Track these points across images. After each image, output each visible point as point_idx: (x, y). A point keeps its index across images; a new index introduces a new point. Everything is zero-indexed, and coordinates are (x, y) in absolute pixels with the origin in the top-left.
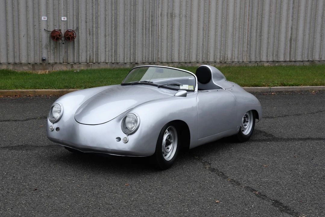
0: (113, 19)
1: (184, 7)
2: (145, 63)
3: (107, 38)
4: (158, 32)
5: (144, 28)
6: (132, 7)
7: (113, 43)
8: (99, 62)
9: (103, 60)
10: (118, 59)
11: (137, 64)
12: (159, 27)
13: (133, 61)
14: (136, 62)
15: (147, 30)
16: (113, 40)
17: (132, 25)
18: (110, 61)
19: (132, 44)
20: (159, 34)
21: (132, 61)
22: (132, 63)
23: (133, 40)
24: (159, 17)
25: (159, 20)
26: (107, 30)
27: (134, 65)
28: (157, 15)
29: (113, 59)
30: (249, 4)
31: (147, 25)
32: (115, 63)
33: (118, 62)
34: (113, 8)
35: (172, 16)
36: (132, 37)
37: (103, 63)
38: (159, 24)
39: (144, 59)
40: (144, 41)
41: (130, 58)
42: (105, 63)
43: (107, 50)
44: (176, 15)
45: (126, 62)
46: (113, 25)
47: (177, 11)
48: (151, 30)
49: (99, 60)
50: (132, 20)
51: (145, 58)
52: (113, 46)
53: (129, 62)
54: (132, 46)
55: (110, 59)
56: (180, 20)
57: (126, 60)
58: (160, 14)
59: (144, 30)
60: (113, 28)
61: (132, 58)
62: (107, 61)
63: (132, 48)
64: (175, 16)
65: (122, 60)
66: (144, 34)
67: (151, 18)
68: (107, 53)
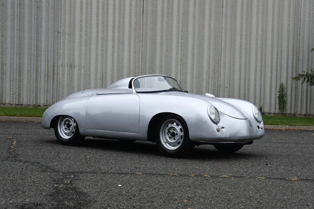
0: (18, 67)
1: (83, 60)
2: (47, 105)
3: (12, 82)
4: (59, 79)
5: (46, 76)
6: (35, 57)
7: (17, 87)
8: (3, 103)
9: (8, 101)
10: (21, 101)
11: (39, 106)
12: (60, 75)
13: (36, 103)
14: (39, 104)
15: (49, 77)
16: (17, 85)
17: (35, 72)
18: (14, 103)
19: (34, 89)
20: (60, 82)
21: (34, 104)
22: (34, 105)
23: (36, 85)
24: (60, 67)
25: (60, 70)
26: (12, 76)
27: (36, 107)
28: (59, 65)
29: (17, 101)
30: (142, 60)
31: (49, 74)
32: (19, 104)
33: (21, 104)
34: (18, 58)
35: (72, 66)
36: (35, 83)
37: (8, 104)
38: (60, 73)
39: (45, 102)
40: (46, 87)
41: (33, 101)
42: (10, 104)
43: (11, 93)
44: (76, 66)
45: (29, 104)
46: (18, 72)
47: (76, 63)
48: (52, 77)
49: (4, 101)
50: (35, 69)
51: (47, 101)
52: (17, 90)
53: (32, 104)
54: (34, 91)
55: (15, 101)
56: (80, 70)
57: (28, 103)
58: (61, 64)
59: (46, 78)
60: (18, 75)
61: (34, 101)
62: (11, 103)
63: (34, 92)
64: (74, 67)
65: (26, 102)
66: (46, 81)
67: (52, 68)
68: (11, 96)
